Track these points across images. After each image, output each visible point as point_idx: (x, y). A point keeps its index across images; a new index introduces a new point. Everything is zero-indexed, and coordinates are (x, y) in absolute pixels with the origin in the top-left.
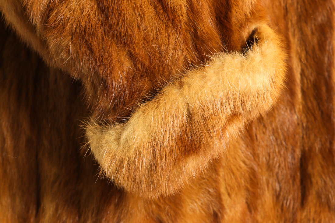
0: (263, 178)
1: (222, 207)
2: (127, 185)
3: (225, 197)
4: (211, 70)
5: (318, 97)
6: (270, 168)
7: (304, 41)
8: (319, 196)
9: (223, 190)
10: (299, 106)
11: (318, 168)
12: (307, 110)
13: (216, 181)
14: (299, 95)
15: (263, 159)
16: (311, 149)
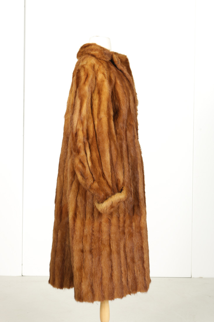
0: (127, 210)
1: (120, 216)
2: (102, 213)
3: (120, 214)
4: (115, 195)
5: (136, 195)
6: (128, 208)
7: (133, 184)
8: (136, 213)
9: (120, 213)
10: (133, 197)
11: (136, 208)
12: (134, 197)
13: (119, 211)
14: (133, 195)
15: (126, 207)
16: (135, 205)
